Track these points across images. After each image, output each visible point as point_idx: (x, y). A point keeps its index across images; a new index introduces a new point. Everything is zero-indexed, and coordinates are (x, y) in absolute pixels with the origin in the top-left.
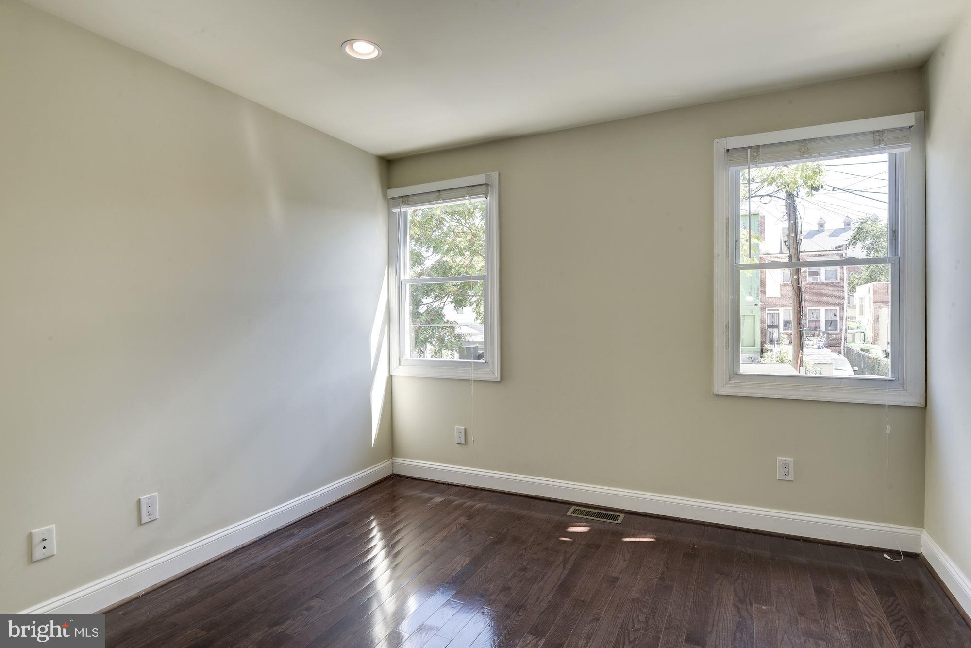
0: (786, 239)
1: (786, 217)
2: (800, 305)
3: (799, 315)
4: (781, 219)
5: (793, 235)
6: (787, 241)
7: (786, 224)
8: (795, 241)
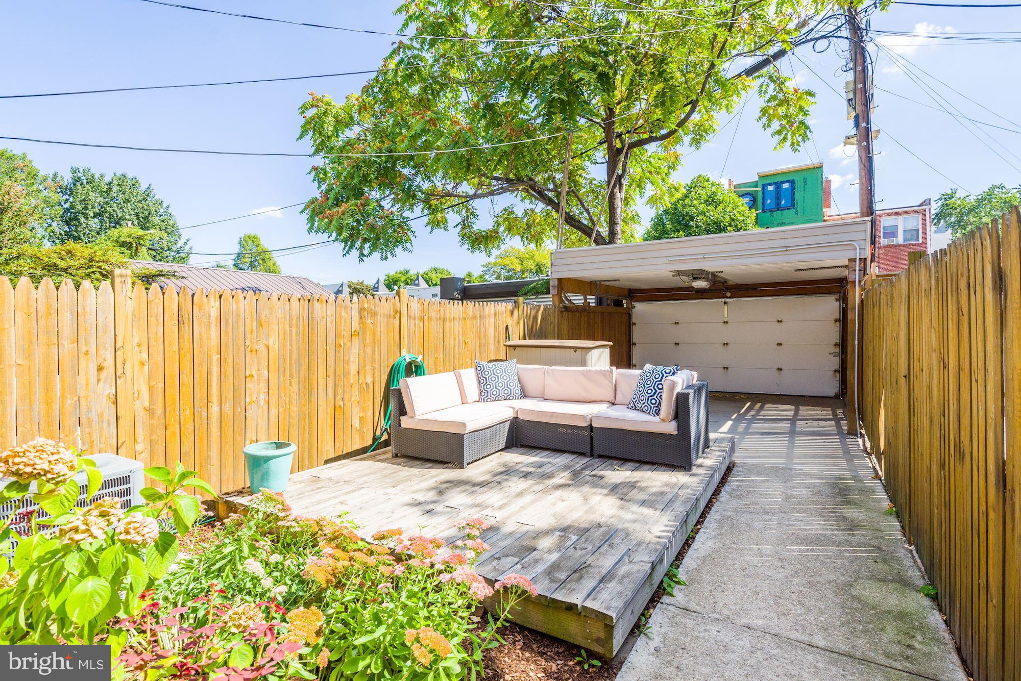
0: (851, 96)
1: (851, 65)
2: (871, 182)
3: (869, 196)
4: (844, 68)
5: (861, 86)
6: (852, 99)
7: (850, 76)
8: (863, 94)
